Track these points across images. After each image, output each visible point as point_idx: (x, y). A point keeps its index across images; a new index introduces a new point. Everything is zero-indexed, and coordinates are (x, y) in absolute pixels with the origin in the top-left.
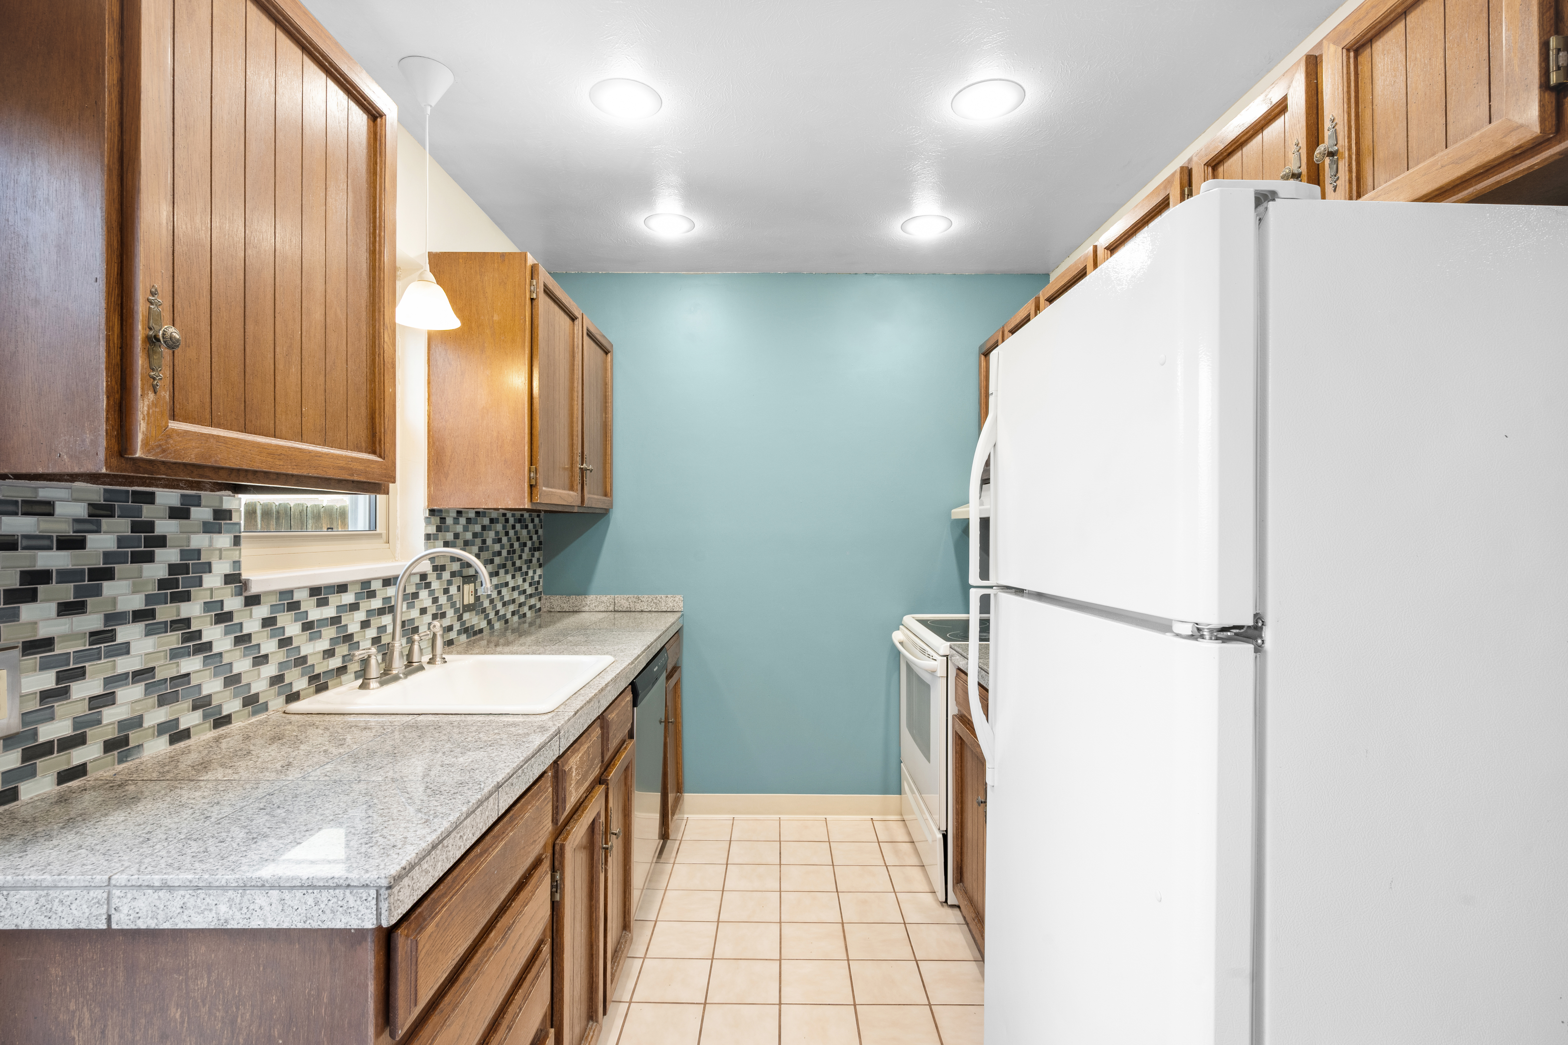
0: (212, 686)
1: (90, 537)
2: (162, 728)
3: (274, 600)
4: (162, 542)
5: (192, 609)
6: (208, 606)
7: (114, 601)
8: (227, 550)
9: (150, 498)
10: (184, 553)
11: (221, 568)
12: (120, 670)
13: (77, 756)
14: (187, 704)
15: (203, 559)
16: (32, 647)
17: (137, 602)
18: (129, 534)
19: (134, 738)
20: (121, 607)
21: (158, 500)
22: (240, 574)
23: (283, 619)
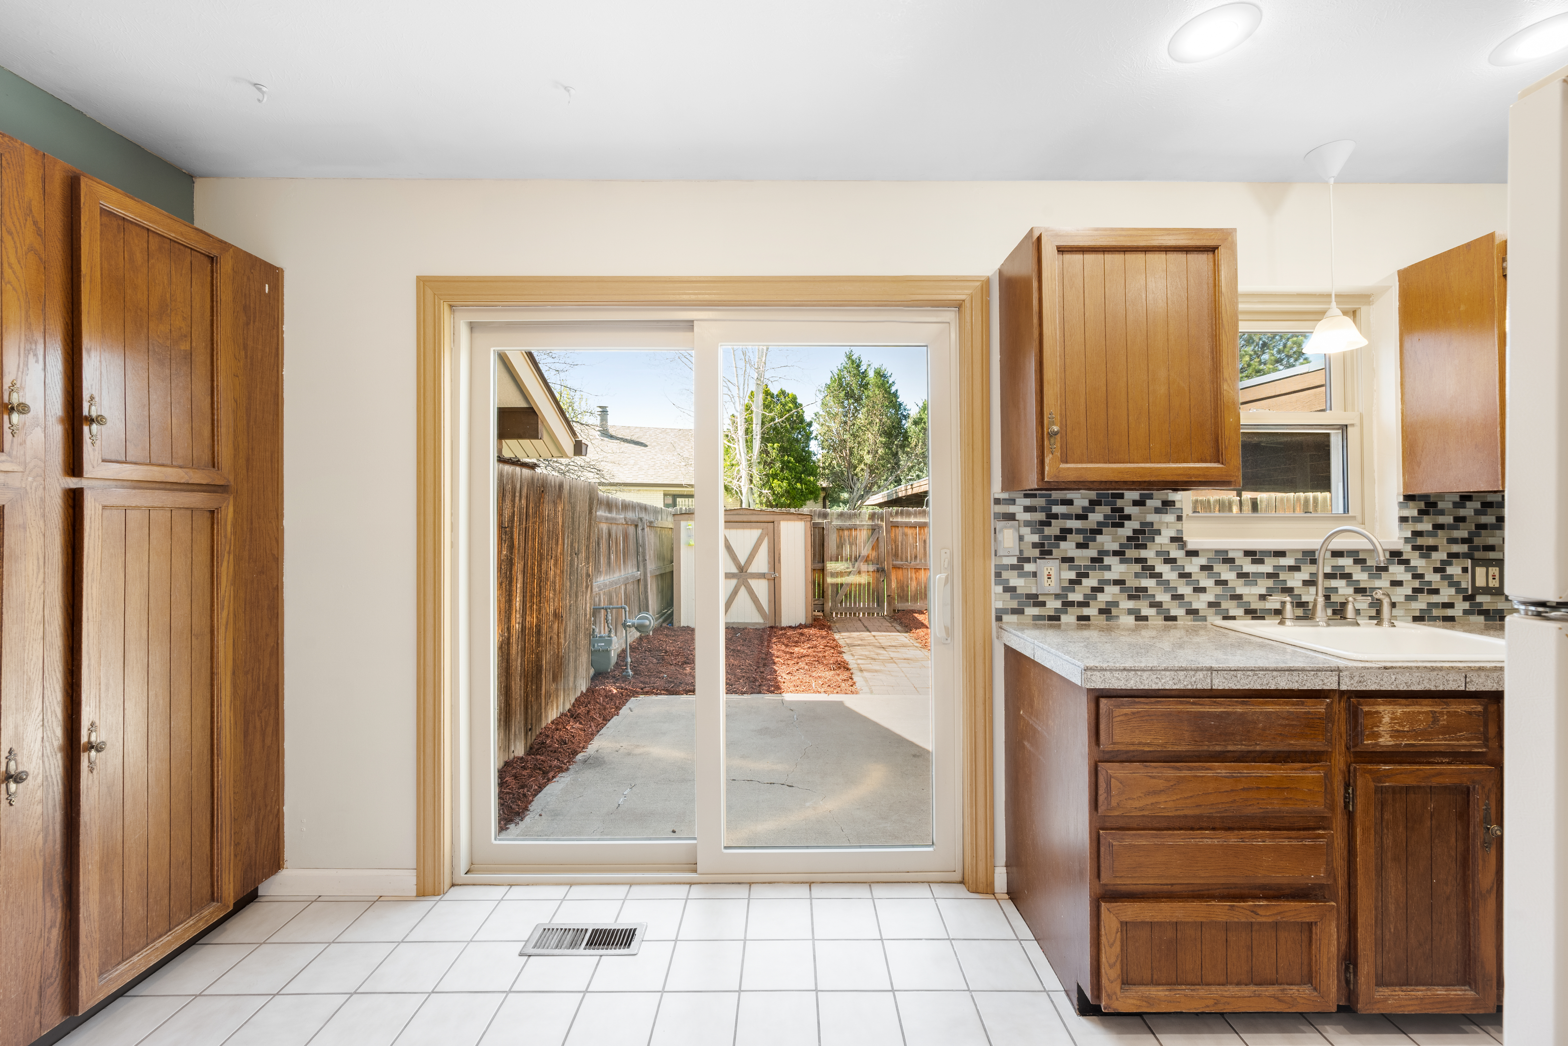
0: (1163, 597)
1: (1090, 515)
2: (1130, 612)
3: (1212, 555)
4: (1129, 517)
5: (1148, 554)
6: (1158, 553)
7: (1103, 544)
8: (1171, 523)
9: (1121, 496)
10: (1142, 524)
11: (1167, 534)
12: (1106, 578)
13: (1086, 611)
14: (1147, 603)
15: (1155, 527)
16: (1065, 560)
17: (1116, 547)
18: (1111, 513)
19: (1114, 611)
20: (1106, 548)
21: (1126, 497)
22: (1182, 538)
23: (1218, 568)
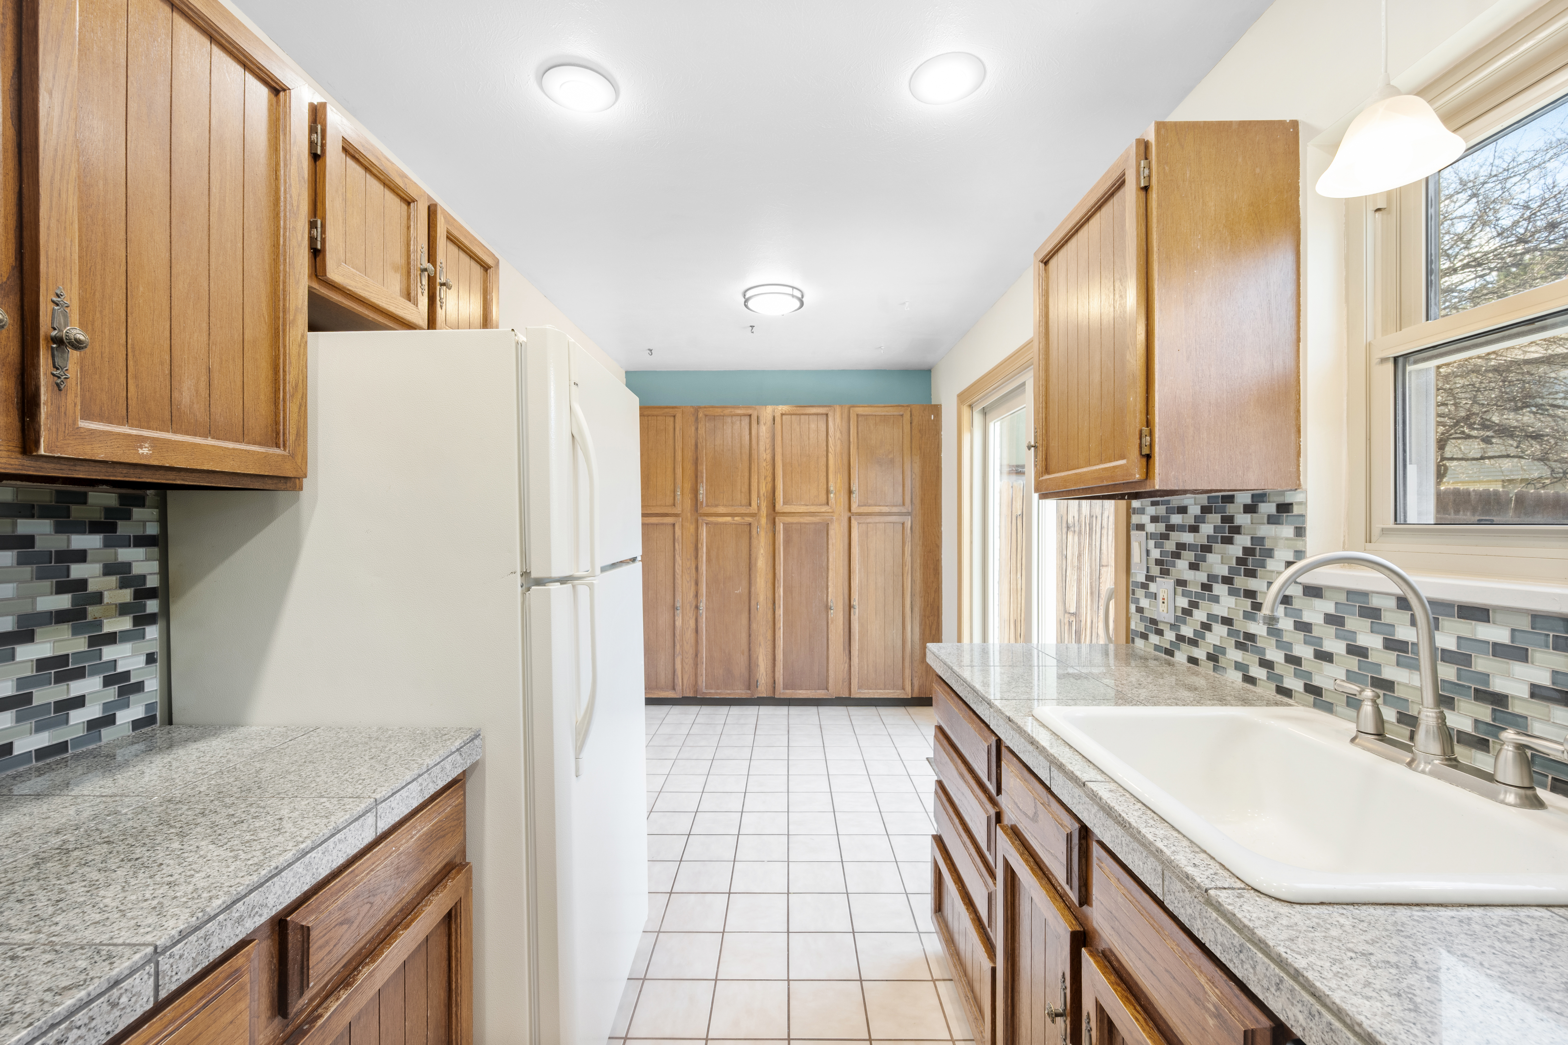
0: (1275, 655)
1: (1201, 526)
2: (1238, 666)
3: (1341, 598)
4: (1239, 530)
5: (1258, 585)
7: (1213, 566)
8: (1289, 539)
10: (1253, 540)
12: (1215, 612)
13: (1195, 652)
14: (1256, 659)
15: (1268, 545)
16: (1179, 583)
17: (1225, 571)
18: (1220, 524)
19: (1221, 659)
20: (1216, 572)
21: (1236, 500)
23: (1354, 623)
